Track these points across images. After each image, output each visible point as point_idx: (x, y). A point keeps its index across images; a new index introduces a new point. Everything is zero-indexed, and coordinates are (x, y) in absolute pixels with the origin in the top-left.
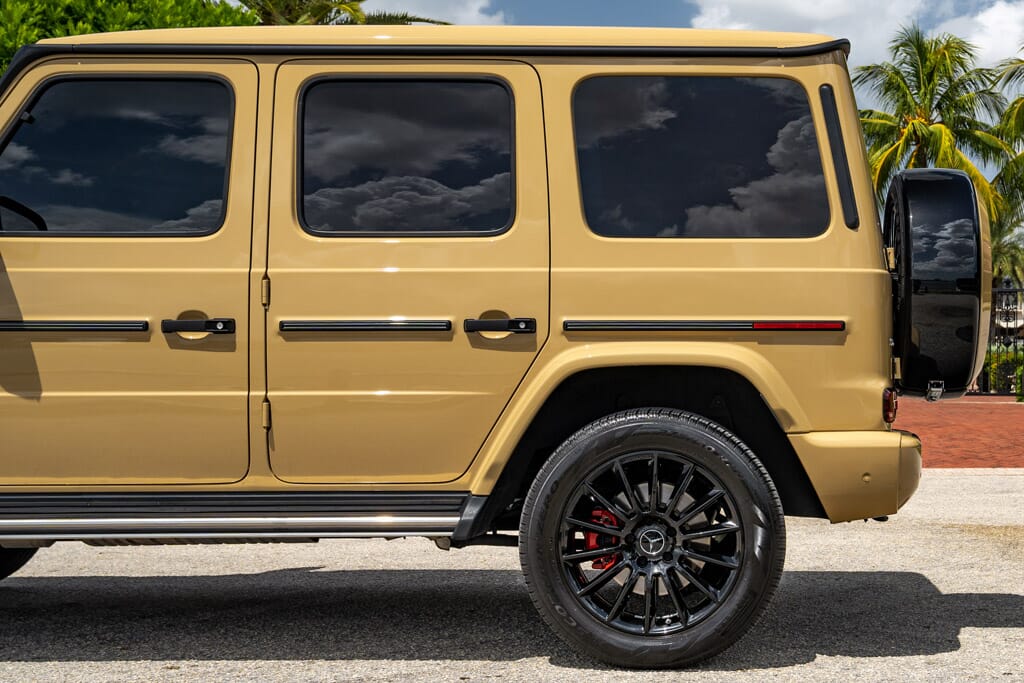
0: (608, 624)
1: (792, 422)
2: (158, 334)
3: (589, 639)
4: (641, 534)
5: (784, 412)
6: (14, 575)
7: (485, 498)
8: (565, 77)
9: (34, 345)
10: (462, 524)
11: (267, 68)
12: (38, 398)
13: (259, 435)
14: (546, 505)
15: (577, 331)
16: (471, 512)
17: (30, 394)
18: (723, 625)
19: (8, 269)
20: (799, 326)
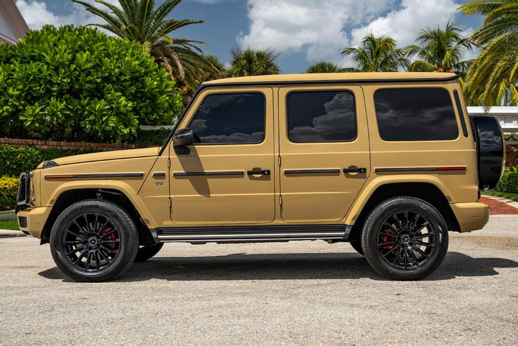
0: (393, 266)
1: (451, 200)
2: (246, 176)
3: (387, 271)
4: (402, 237)
5: (449, 197)
6: (154, 256)
7: (352, 227)
8: (371, 89)
9: (208, 179)
10: (346, 235)
11: (276, 89)
12: (209, 197)
13: (278, 207)
14: (373, 228)
15: (380, 172)
16: (348, 230)
17: (206, 195)
18: (430, 266)
19: (199, 156)
20: (451, 169)
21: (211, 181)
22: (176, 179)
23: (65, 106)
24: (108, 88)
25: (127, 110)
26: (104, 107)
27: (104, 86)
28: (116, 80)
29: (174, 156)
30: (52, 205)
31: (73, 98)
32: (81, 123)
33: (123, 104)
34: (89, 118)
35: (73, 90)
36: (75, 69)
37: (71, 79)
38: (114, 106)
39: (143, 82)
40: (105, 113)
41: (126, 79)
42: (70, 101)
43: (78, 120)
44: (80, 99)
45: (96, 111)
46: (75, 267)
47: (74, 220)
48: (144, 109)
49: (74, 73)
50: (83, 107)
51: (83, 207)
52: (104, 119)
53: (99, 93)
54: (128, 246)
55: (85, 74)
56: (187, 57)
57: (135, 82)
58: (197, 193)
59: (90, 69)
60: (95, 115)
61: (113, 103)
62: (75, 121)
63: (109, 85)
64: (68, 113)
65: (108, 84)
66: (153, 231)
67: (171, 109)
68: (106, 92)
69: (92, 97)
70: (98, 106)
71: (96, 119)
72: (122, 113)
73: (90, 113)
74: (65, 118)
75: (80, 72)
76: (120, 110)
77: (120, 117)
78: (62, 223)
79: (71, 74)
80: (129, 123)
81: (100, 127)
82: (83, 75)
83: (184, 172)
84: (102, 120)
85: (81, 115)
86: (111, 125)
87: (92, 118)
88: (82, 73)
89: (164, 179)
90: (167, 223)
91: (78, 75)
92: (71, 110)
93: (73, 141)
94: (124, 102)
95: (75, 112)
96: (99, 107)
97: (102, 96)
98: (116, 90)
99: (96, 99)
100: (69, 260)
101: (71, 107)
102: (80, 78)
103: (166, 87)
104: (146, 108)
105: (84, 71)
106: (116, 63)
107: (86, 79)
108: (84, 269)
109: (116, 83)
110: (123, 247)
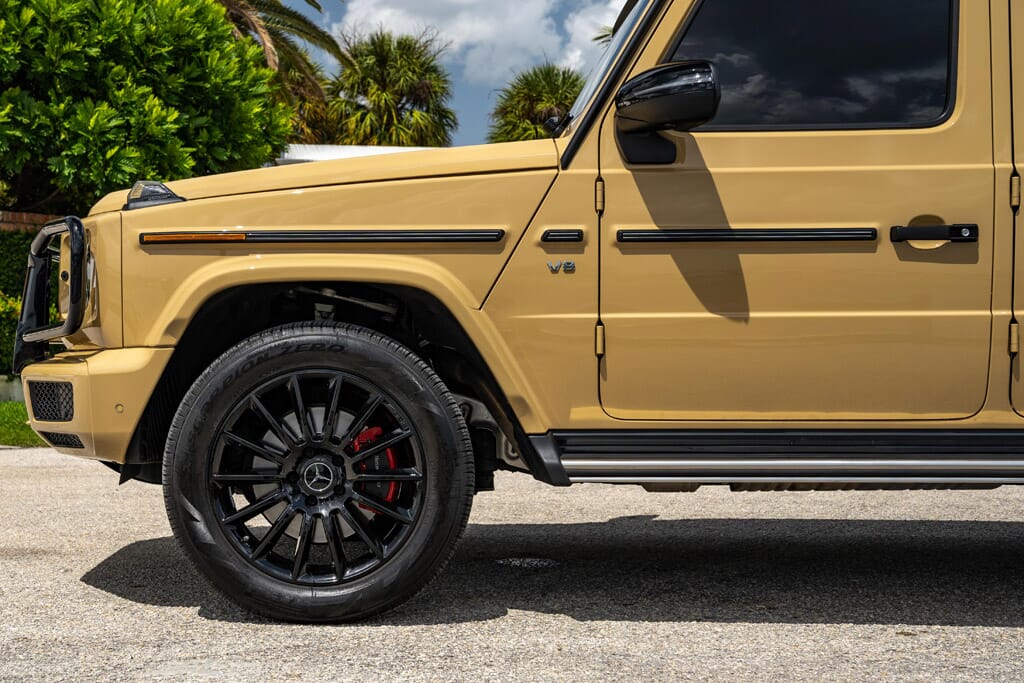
9: (742, 257)
12: (746, 320)
13: (1002, 363)
17: (735, 314)
19: (712, 170)
21: (754, 264)
22: (624, 252)
23: (7, 115)
24: (117, 74)
25: (166, 130)
26: (109, 121)
27: (107, 70)
28: (136, 54)
29: (615, 168)
30: (174, 341)
31: (30, 95)
32: (50, 161)
33: (154, 115)
34: (70, 149)
35: (30, 77)
36: (34, 22)
37: (24, 47)
38: (133, 121)
39: (202, 63)
40: (111, 137)
41: (161, 55)
42: (23, 105)
43: (43, 154)
44: (47, 101)
45: (87, 132)
46: (257, 567)
47: (252, 395)
48: (204, 134)
49: (30, 30)
50: (54, 119)
51: (287, 349)
52: (110, 153)
53: (92, 87)
54: (452, 493)
55: (58, 35)
56: (278, 23)
57: (184, 64)
58: (701, 306)
59: (72, 21)
60: (87, 143)
61: (130, 113)
62: (35, 156)
63: (120, 67)
64: (18, 134)
65: (117, 64)
66: (543, 443)
67: (267, 141)
68: (110, 83)
69: (79, 95)
70: (92, 121)
71: (87, 153)
72: (151, 139)
73: (75, 137)
74: (10, 146)
75: (44, 29)
76: (148, 129)
77: (149, 149)
78: (209, 407)
79: (23, 34)
80: (171, 166)
81: (101, 175)
82: (54, 36)
83: (655, 227)
84: (104, 156)
85: (49, 140)
86: (128, 169)
87: (78, 149)
88: (50, 32)
89: (581, 251)
90: (587, 415)
91: (41, 37)
92: (26, 128)
93: (27, 212)
94: (157, 111)
95: (36, 132)
96: (97, 121)
97: (102, 95)
98: (138, 82)
99: (89, 102)
100: (235, 539)
101: (25, 121)
102: (46, 46)
103: (256, 81)
104: (209, 130)
105: (56, 26)
106: (136, 11)
107: (61, 47)
108: (290, 576)
109: (135, 62)
110: (432, 496)
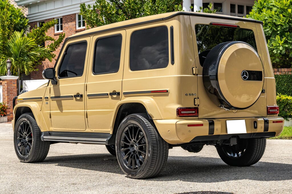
2: (74, 98)
13: (86, 120)
19: (60, 86)
20: (162, 91)
22: (52, 100)
29: (52, 86)
58: (59, 110)
83: (54, 96)
89: (48, 100)
90: (51, 129)
